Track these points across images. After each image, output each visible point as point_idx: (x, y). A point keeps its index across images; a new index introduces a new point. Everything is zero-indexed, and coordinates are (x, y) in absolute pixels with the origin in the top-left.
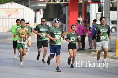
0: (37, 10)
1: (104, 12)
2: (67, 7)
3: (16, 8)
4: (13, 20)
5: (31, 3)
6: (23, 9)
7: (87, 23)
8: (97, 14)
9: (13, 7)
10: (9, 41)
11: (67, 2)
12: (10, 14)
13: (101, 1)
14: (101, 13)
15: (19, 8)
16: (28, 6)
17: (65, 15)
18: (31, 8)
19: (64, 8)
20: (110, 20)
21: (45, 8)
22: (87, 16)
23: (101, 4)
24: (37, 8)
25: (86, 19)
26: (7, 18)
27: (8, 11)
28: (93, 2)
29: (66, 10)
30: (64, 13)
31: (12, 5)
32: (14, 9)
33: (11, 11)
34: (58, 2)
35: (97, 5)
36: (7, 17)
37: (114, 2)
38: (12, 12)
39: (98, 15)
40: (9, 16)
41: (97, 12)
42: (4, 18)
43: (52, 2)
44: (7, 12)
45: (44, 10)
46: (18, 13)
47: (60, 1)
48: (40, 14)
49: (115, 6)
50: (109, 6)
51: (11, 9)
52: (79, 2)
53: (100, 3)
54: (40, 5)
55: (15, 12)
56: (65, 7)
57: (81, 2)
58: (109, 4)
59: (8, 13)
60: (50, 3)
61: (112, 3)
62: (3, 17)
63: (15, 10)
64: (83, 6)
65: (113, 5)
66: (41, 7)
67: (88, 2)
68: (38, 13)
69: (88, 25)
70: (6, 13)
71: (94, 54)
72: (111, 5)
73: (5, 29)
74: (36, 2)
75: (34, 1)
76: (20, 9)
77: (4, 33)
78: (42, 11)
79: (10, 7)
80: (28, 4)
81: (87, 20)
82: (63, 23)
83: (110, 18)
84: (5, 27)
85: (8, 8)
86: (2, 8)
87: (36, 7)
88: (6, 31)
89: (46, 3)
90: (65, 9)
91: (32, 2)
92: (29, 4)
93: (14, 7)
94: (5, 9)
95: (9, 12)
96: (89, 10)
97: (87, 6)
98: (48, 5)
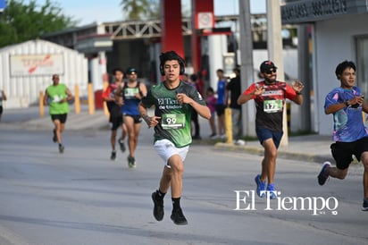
0: (91, 55)
1: (239, 52)
2: (158, 46)
3: (46, 51)
4: (40, 80)
5: (78, 40)
6: (62, 53)
7: (204, 78)
8: (224, 58)
9: (39, 51)
10: (33, 125)
11: (158, 35)
12: (32, 65)
13: (233, 29)
14: (232, 54)
15: (52, 51)
16: (72, 47)
17: (154, 63)
18: (80, 51)
19: (151, 49)
20: (253, 70)
21: (111, 49)
22: (203, 62)
23: (233, 36)
24: (93, 51)
25: (202, 69)
26: (26, 76)
27: (29, 61)
28: (216, 31)
29: (156, 53)
30: (152, 58)
31: (36, 47)
32: (42, 54)
33: (35, 60)
34: (138, 35)
35: (224, 37)
36: (26, 73)
37: (262, 31)
38: (38, 62)
39: (227, 61)
40: (32, 70)
41: (226, 54)
42: (20, 77)
43: (125, 36)
44: (26, 63)
45: (108, 54)
46: (51, 64)
47: (144, 33)
48: (100, 62)
49: (264, 38)
50: (249, 39)
51: (36, 54)
52: (184, 34)
53: (230, 34)
54: (98, 44)
55: (45, 60)
56: (154, 47)
57: (189, 32)
58: (249, 34)
59: (29, 64)
60: (120, 38)
61: (257, 32)
62: (18, 74)
63: (43, 57)
64: (194, 40)
65: (260, 36)
66: (101, 49)
67: (205, 31)
68: (95, 61)
69: (205, 83)
70: (25, 65)
71: (223, 147)
72: (256, 38)
73: (23, 100)
74: (90, 38)
75: (86, 36)
76: (55, 53)
77: (22, 109)
78: (103, 56)
79: (33, 51)
80: (72, 41)
81: (204, 72)
82: (150, 80)
83: (252, 65)
84: (24, 96)
85: (29, 54)
86: (16, 55)
87: (89, 48)
88: (26, 105)
89: (113, 37)
90: (155, 51)
91: (81, 37)
92: (75, 42)
93: (42, 50)
94: (23, 55)
95: (31, 63)
96: (207, 50)
97: (203, 41)
98: (116, 43)
